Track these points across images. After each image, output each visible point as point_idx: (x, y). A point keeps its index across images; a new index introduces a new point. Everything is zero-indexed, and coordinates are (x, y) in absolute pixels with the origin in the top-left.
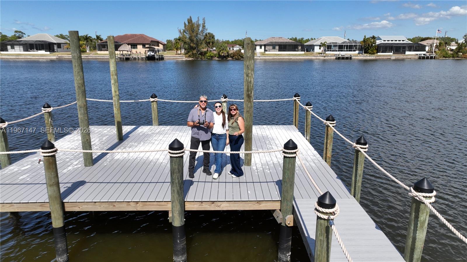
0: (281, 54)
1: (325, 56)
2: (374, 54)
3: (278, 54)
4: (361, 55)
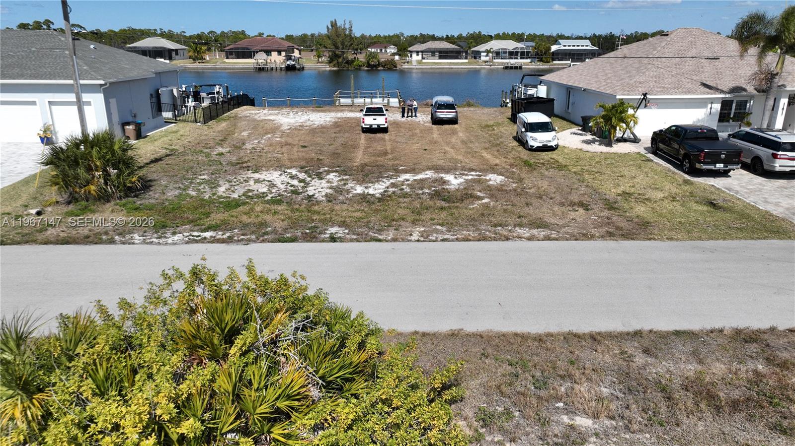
0: (440, 63)
1: (491, 65)
2: (549, 62)
3: (437, 63)
4: (533, 63)
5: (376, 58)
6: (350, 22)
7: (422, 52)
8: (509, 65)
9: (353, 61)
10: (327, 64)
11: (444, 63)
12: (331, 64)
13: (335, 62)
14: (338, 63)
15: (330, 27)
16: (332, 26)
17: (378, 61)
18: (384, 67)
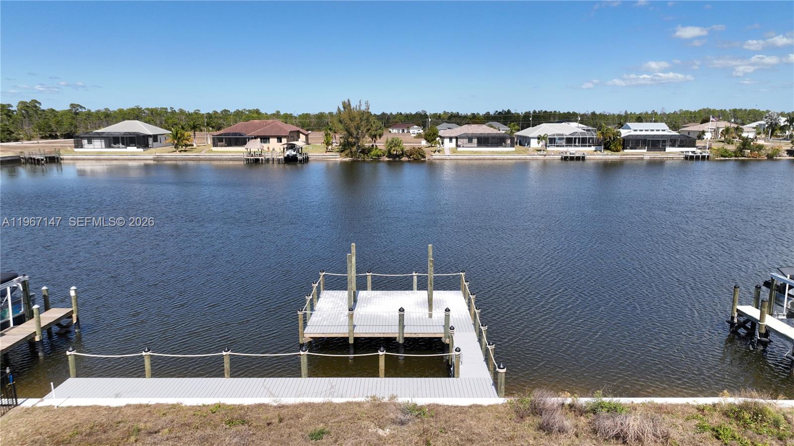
0: (480, 152)
1: (545, 155)
2: (618, 151)
3: (477, 152)
4: (599, 152)
5: (399, 146)
6: (367, 103)
7: (457, 138)
8: (568, 155)
9: (370, 150)
10: (338, 154)
11: (485, 152)
12: (343, 154)
13: (347, 151)
14: (351, 152)
15: (342, 109)
16: (344, 108)
17: (402, 150)
18: (409, 157)
